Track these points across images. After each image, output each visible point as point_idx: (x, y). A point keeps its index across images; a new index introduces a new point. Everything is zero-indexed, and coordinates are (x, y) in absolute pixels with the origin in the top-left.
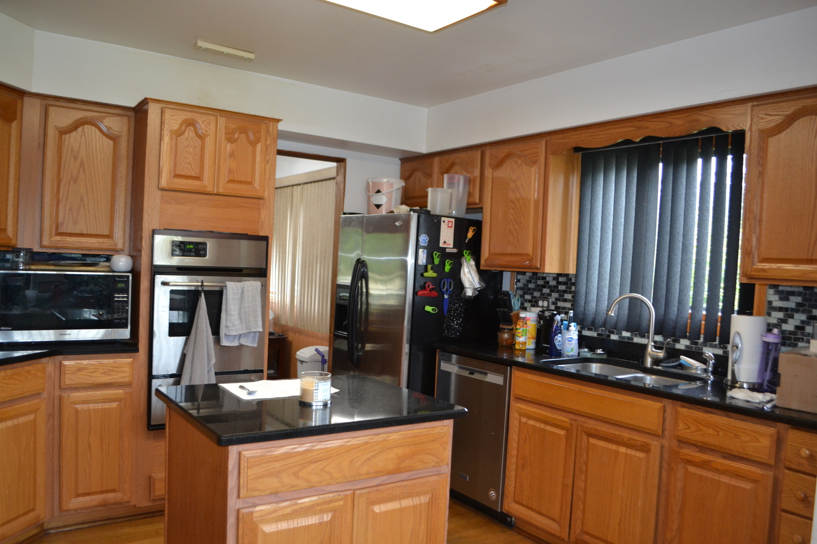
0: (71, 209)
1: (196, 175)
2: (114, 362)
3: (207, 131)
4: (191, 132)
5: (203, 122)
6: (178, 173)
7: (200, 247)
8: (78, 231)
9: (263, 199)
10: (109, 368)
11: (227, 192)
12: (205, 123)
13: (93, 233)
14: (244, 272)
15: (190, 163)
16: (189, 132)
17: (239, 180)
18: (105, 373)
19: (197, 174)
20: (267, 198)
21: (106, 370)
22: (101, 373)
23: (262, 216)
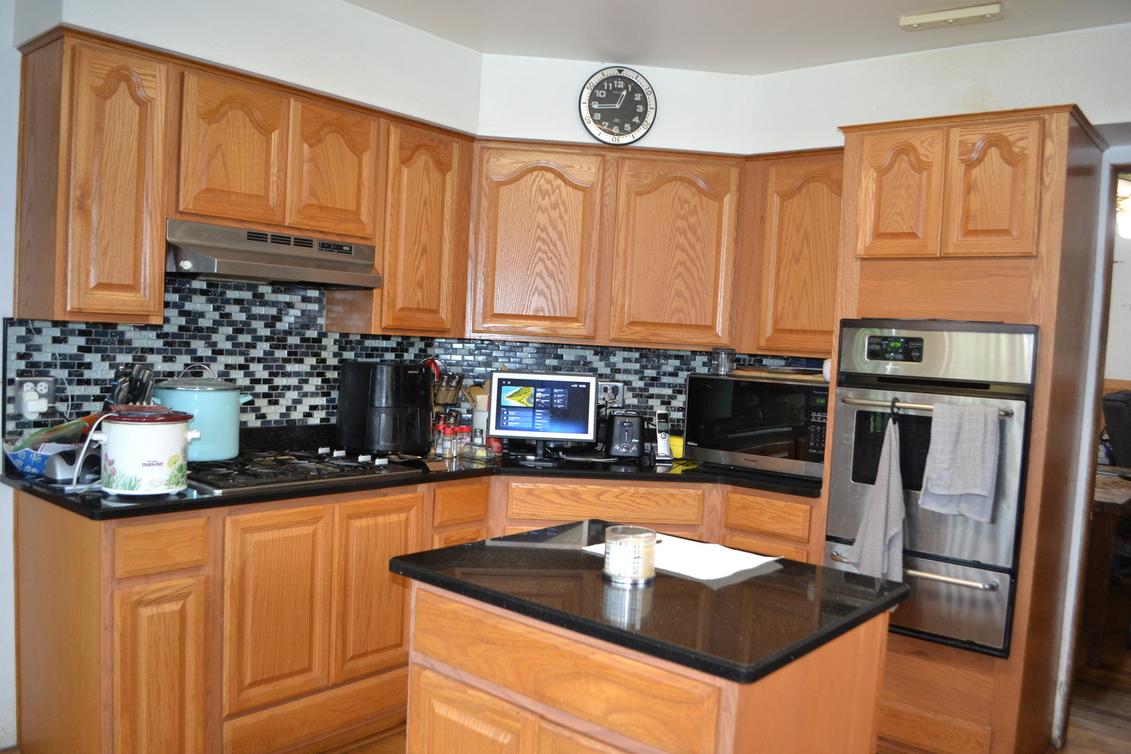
0: (791, 298)
1: (909, 231)
2: (786, 506)
3: (927, 157)
4: (902, 164)
5: (922, 143)
6: (883, 232)
7: (912, 345)
8: (799, 327)
9: (1036, 257)
10: (779, 513)
11: (963, 251)
12: (925, 145)
13: (817, 329)
14: (992, 389)
15: (901, 213)
16: (900, 165)
17: (986, 229)
18: (773, 518)
19: (911, 228)
20: (1044, 255)
21: (775, 515)
22: (769, 518)
23: (1035, 289)
